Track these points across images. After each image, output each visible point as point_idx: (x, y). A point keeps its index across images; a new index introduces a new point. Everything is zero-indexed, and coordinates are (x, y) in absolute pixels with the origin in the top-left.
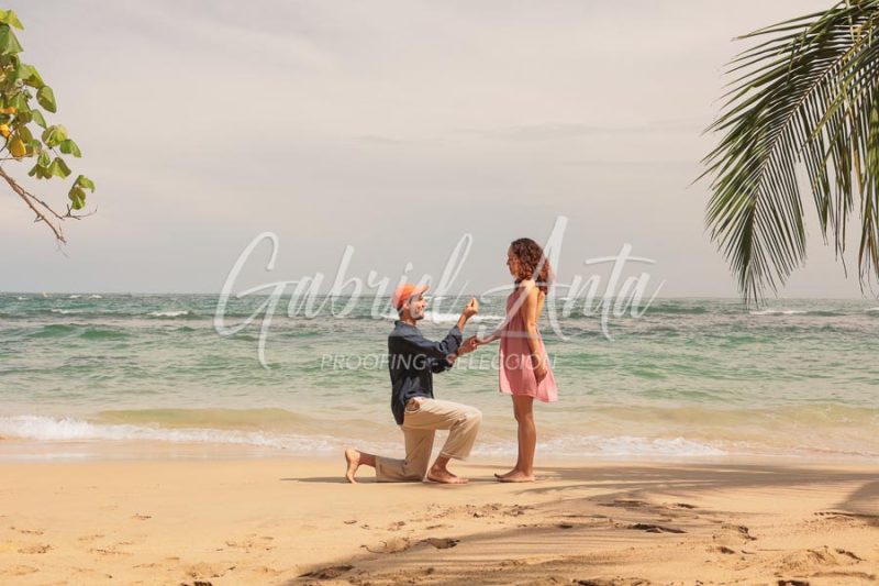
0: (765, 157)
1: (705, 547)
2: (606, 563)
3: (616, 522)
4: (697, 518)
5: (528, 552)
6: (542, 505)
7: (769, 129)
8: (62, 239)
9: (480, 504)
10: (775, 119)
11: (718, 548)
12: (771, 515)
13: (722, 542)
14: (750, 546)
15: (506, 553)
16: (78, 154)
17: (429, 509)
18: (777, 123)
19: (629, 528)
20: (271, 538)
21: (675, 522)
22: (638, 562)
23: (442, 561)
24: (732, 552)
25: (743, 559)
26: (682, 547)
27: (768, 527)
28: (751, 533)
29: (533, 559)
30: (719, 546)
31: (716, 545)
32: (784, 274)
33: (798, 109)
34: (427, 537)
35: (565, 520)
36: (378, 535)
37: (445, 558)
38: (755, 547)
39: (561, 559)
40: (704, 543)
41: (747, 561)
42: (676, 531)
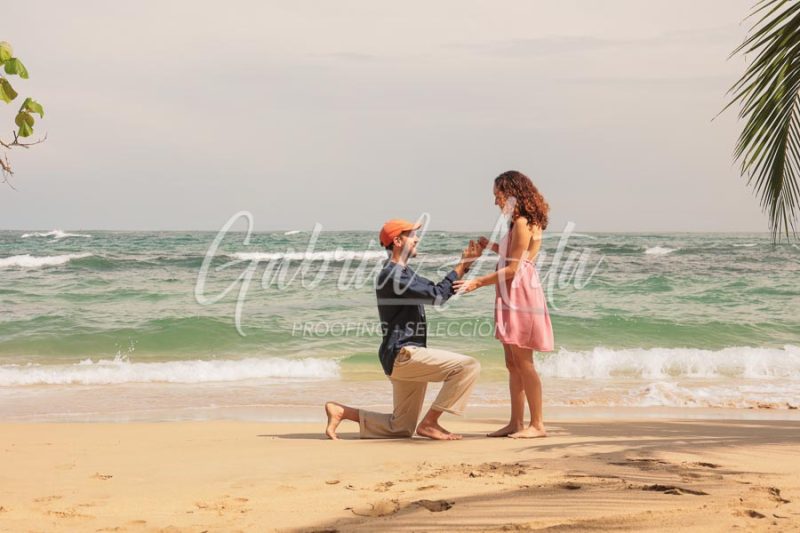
1: (730, 511)
2: (620, 528)
3: (629, 483)
4: (722, 478)
5: (532, 515)
8: (8, 169)
9: (476, 462)
11: (746, 512)
13: (751, 505)
14: (782, 510)
15: (508, 516)
16: (25, 75)
17: (420, 468)
19: (645, 488)
20: (246, 500)
21: (693, 484)
22: (657, 527)
23: (436, 525)
24: (762, 516)
25: (775, 524)
26: (705, 510)
28: (783, 495)
29: (538, 523)
30: (748, 509)
31: (742, 509)
34: (418, 500)
35: (572, 480)
36: (365, 496)
37: (439, 522)
38: (789, 511)
39: (569, 523)
40: (730, 505)
41: (779, 526)
42: (697, 494)
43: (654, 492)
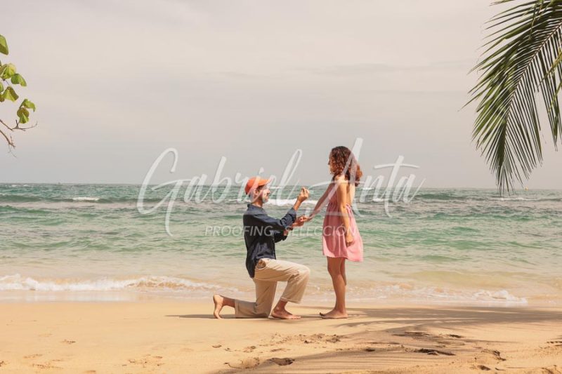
0: (514, 88)
1: (468, 365)
3: (406, 347)
4: (464, 345)
5: (344, 368)
6: (353, 335)
7: (517, 69)
8: (12, 144)
9: (309, 334)
10: (521, 62)
11: (478, 366)
12: (517, 343)
13: (482, 362)
14: (501, 365)
15: (328, 369)
16: (24, 84)
17: (273, 338)
18: (522, 64)
19: (416, 351)
20: (161, 358)
21: (448, 348)
24: (488, 369)
26: (453, 365)
27: (514, 351)
28: (502, 356)
30: (479, 364)
31: (476, 364)
33: (537, 54)
34: (271, 358)
35: (370, 346)
36: (237, 355)
37: (284, 372)
38: (505, 366)
39: (367, 373)
40: (468, 362)
42: (448, 354)
43: (421, 354)
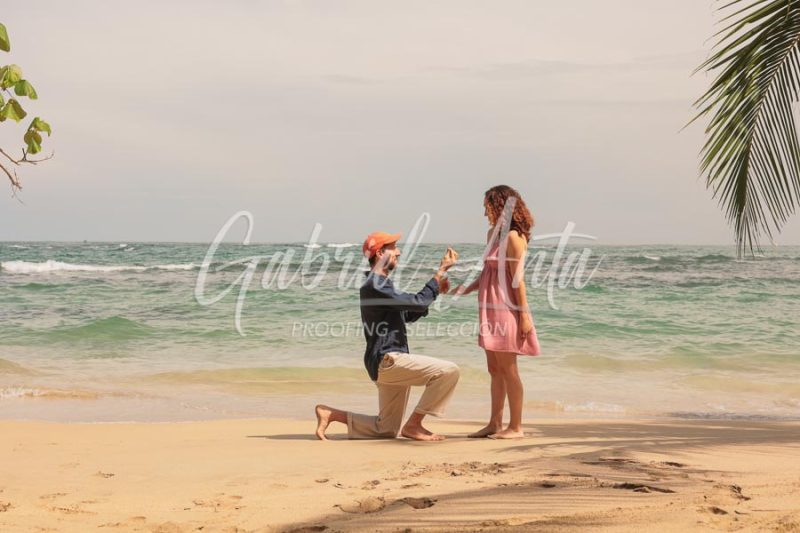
0: (760, 96)
1: (695, 507)
2: (592, 524)
3: (601, 481)
4: (687, 477)
5: (510, 512)
6: (523, 463)
7: (765, 67)
8: (17, 184)
9: (457, 462)
10: (771, 57)
11: (710, 509)
12: (765, 474)
13: (714, 502)
14: (743, 506)
15: (486, 512)
16: (34, 96)
17: (405, 468)
18: (773, 60)
19: (616, 487)
20: (241, 498)
21: (662, 482)
22: (627, 523)
24: (724, 513)
25: (736, 520)
26: (671, 507)
27: (763, 486)
28: (744, 493)
29: (515, 519)
30: (711, 506)
31: (707, 505)
32: (780, 221)
34: (402, 497)
35: (548, 479)
36: (352, 494)
37: (422, 519)
38: (750, 507)
39: (545, 519)
40: (695, 503)
41: (740, 522)
42: (665, 491)
43: (624, 491)
